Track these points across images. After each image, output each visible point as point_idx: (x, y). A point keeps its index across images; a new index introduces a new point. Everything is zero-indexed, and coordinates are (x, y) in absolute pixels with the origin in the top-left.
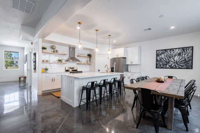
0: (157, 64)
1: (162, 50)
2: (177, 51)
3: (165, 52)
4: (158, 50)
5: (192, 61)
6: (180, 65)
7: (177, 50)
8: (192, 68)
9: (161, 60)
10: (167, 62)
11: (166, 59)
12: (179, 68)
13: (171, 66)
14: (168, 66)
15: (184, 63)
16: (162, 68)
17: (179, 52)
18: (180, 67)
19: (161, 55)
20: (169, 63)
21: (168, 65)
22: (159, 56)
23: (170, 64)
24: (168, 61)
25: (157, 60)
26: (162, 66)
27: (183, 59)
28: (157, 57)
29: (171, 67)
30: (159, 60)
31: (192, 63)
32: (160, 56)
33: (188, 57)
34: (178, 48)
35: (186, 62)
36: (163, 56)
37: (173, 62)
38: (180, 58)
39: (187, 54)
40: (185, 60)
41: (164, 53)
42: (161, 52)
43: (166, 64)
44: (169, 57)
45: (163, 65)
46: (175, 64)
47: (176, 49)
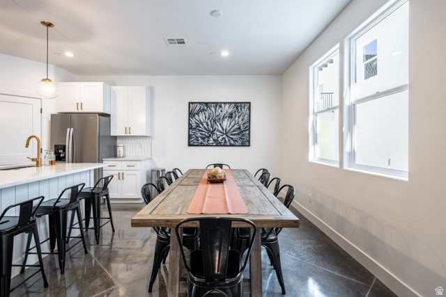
0: (190, 137)
1: (200, 103)
2: (227, 109)
3: (206, 108)
4: (192, 103)
5: (249, 130)
6: (232, 139)
7: (227, 106)
8: (249, 146)
9: (198, 126)
10: (209, 131)
11: (208, 126)
12: (231, 145)
13: (217, 140)
14: (211, 141)
15: (238, 134)
16: (201, 145)
17: (230, 111)
18: (232, 142)
19: (198, 114)
20: (213, 133)
21: (211, 139)
22: (194, 116)
23: (215, 137)
24: (211, 129)
25: (190, 127)
26: (201, 140)
27: (236, 126)
28: (189, 119)
29: (218, 144)
30: (194, 125)
31: (249, 134)
32: (197, 116)
33: (244, 122)
34: (229, 103)
35: (242, 132)
36: (201, 117)
37: (221, 132)
38: (232, 124)
39: (241, 117)
40: (239, 128)
41: (204, 110)
42: (197, 108)
43: (209, 137)
44: (214, 121)
45: (203, 138)
46: (224, 136)
47: (224, 103)
